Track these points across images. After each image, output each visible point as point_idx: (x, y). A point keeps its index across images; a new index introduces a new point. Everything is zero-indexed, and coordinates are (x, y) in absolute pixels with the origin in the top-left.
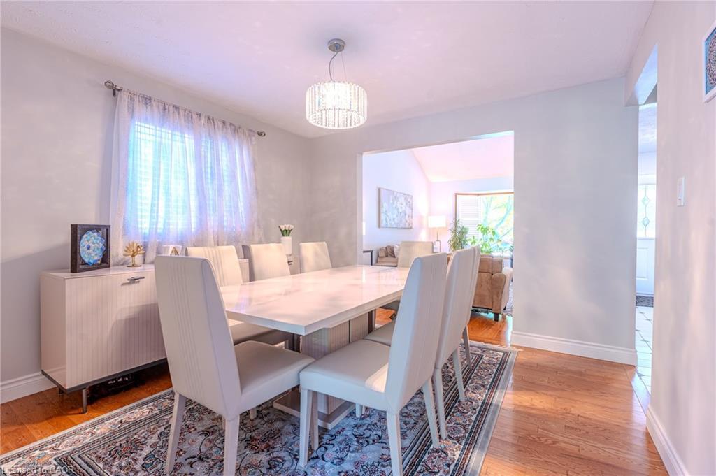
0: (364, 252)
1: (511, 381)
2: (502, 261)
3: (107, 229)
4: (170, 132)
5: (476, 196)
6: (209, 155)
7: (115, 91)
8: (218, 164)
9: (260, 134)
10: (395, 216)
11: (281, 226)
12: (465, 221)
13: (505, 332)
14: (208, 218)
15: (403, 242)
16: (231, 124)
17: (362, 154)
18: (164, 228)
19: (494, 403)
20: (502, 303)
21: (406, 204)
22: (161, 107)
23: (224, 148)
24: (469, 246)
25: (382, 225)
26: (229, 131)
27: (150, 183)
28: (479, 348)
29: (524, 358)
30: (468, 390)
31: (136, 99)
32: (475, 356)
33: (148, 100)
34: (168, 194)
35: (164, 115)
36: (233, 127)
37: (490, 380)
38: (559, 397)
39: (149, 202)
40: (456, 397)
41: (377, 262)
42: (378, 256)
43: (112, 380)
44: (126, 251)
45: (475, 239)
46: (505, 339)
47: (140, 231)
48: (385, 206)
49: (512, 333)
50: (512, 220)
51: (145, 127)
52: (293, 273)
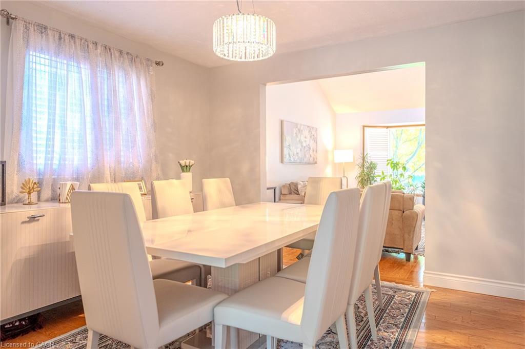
0: (268, 189)
1: (424, 321)
2: (413, 198)
3: (3, 165)
4: (65, 62)
5: (385, 129)
6: (106, 87)
7: (9, 19)
8: (115, 96)
9: (158, 64)
10: (298, 150)
11: (181, 162)
12: (373, 155)
13: (417, 272)
14: (105, 153)
15: (310, 178)
16: (128, 53)
17: (265, 85)
18: (60, 165)
19: (407, 341)
20: (414, 243)
21: (311, 137)
22: (57, 37)
23: (121, 79)
24: (378, 182)
25: (285, 160)
26: (127, 61)
27: (45, 116)
28: (391, 288)
29: (437, 298)
30: (380, 330)
31: (32, 29)
32: (386, 297)
33: (43, 29)
34: (64, 128)
35: (60, 45)
36: (130, 57)
37: (403, 320)
38: (473, 336)
39: (45, 136)
40: (368, 336)
41: (280, 200)
42: (281, 194)
43: (9, 324)
44: (22, 188)
45: (383, 174)
46: (417, 279)
47: (35, 167)
48: (288, 140)
49: (425, 273)
50: (424, 154)
51: (40, 57)
52: (196, 210)
